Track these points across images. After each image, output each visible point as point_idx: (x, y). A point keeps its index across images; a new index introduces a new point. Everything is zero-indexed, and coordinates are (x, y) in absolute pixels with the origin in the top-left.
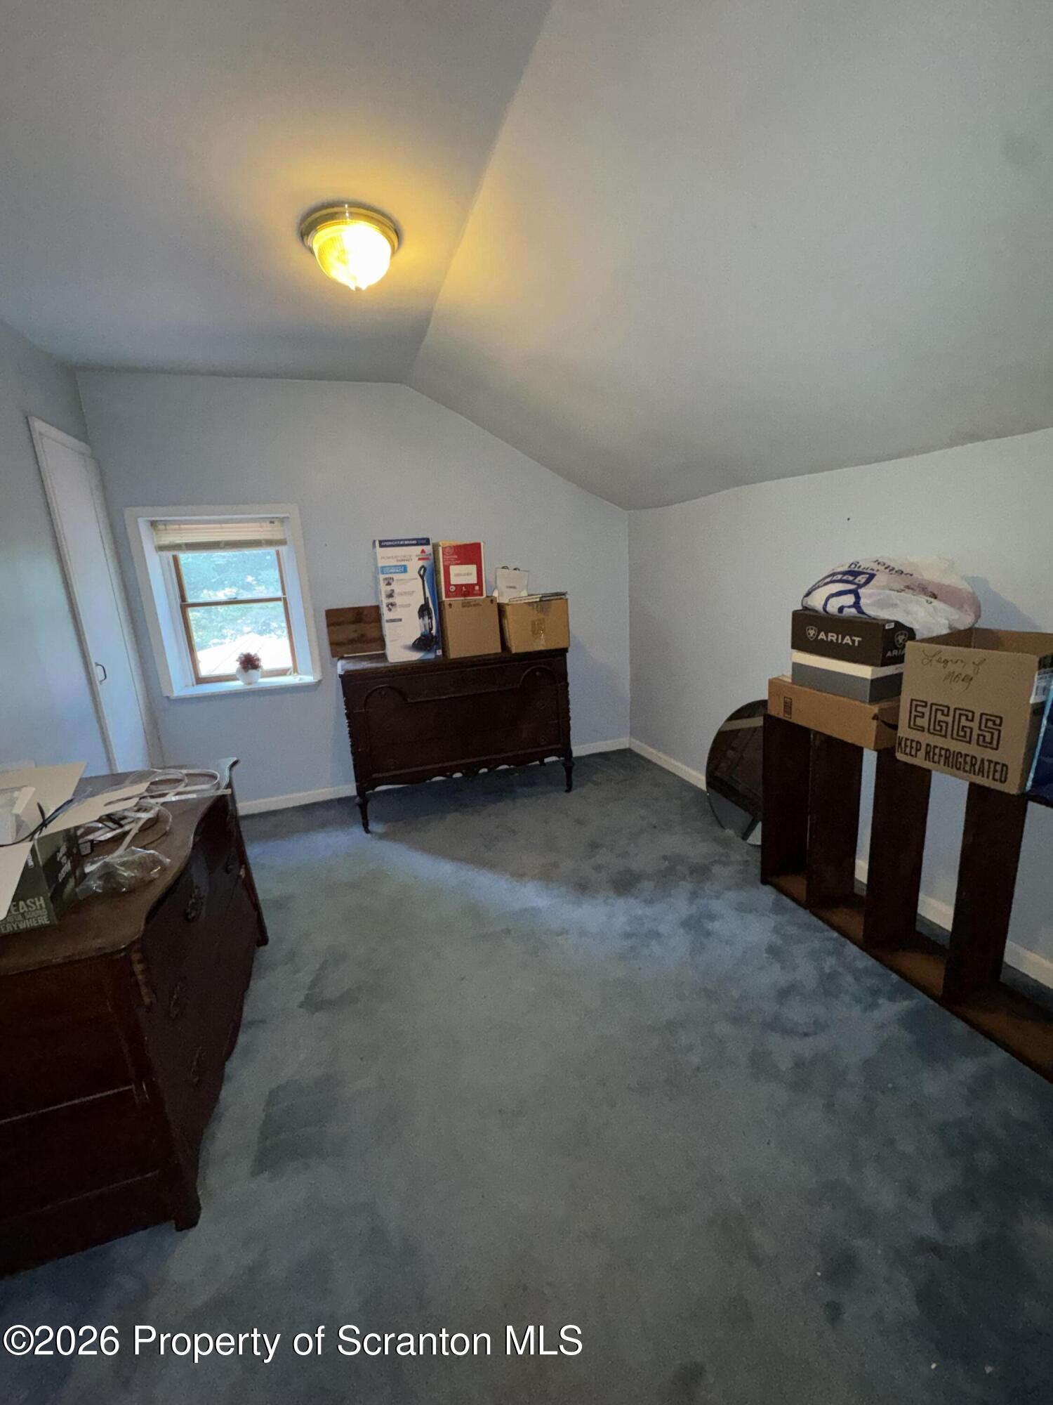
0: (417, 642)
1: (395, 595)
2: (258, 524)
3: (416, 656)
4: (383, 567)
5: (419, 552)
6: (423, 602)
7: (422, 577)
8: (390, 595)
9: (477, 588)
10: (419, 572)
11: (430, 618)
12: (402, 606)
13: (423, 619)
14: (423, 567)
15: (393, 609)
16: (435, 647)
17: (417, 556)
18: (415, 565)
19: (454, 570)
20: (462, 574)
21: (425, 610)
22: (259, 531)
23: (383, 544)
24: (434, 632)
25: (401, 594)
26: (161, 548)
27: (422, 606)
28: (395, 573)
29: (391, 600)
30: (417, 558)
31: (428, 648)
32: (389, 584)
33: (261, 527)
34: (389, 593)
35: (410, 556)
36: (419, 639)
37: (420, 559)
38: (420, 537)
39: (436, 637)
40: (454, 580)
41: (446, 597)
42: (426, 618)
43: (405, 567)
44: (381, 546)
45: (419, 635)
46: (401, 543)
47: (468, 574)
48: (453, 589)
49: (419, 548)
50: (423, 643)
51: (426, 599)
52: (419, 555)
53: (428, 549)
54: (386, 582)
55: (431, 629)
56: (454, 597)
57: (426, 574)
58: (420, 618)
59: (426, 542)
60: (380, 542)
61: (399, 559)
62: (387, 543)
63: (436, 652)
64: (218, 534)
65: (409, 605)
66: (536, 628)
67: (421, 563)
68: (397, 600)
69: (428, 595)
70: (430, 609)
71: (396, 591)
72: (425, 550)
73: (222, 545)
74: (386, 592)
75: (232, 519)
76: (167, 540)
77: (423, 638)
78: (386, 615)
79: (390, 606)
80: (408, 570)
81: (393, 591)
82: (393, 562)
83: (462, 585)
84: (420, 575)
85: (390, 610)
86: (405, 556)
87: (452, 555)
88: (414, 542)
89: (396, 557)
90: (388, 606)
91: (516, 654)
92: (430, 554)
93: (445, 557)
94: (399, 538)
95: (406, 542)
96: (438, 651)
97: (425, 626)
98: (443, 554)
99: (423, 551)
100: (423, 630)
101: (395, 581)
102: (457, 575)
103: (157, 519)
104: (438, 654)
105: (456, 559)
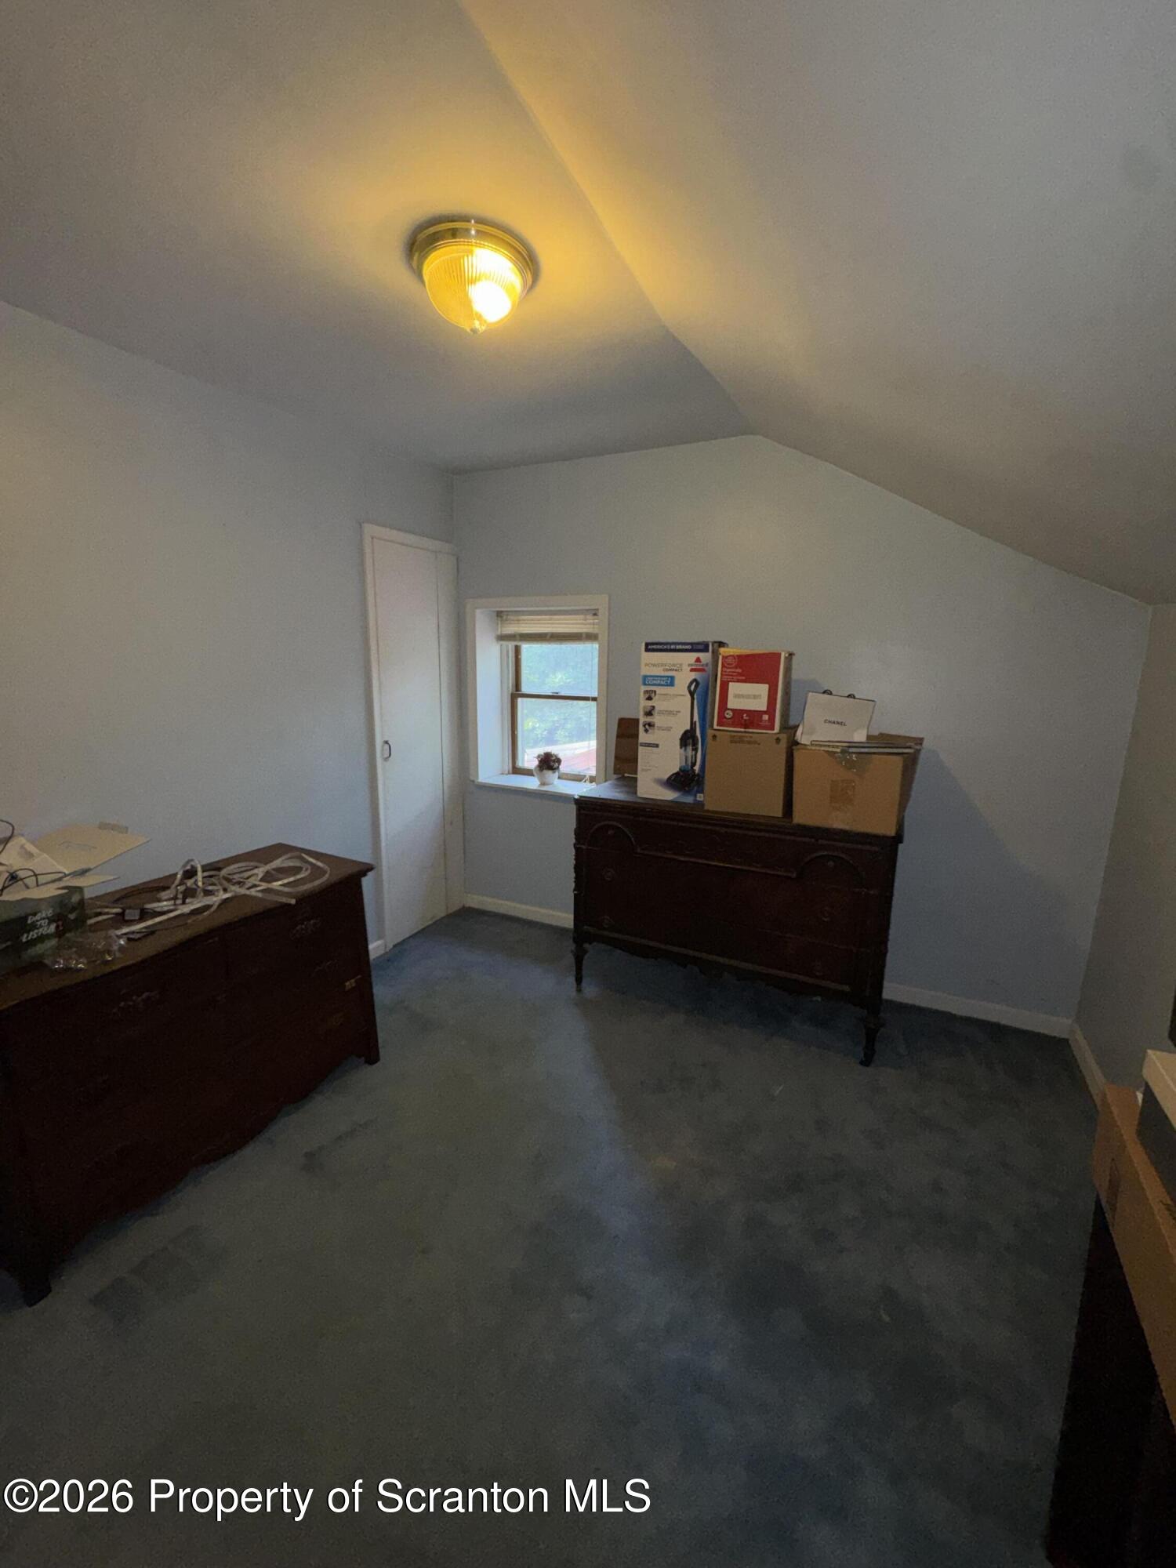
0: (673, 778)
1: (655, 713)
2: (582, 617)
3: (669, 795)
4: (645, 677)
5: (692, 661)
6: (688, 727)
7: (692, 694)
8: (649, 713)
9: (766, 717)
10: (689, 687)
11: (695, 750)
12: (660, 728)
13: (685, 750)
14: (695, 680)
15: (650, 731)
16: (696, 788)
17: (689, 665)
18: (684, 678)
19: (734, 688)
20: (748, 696)
21: (689, 738)
22: (582, 624)
23: (650, 647)
24: (697, 768)
25: (661, 713)
26: (502, 638)
27: (686, 732)
28: (659, 685)
29: (649, 719)
30: (689, 669)
31: (687, 789)
32: (650, 698)
33: (586, 620)
34: (648, 710)
35: (681, 665)
36: (677, 774)
37: (692, 670)
38: (696, 640)
39: (698, 775)
40: (733, 703)
41: (718, 725)
42: (690, 748)
43: (672, 678)
44: (647, 650)
45: (677, 770)
46: (673, 647)
47: (755, 697)
48: (729, 714)
49: (694, 656)
50: (683, 780)
51: (693, 724)
52: (692, 665)
53: (705, 657)
54: (647, 696)
55: (694, 764)
56: (729, 726)
57: (699, 689)
58: (681, 748)
59: (702, 647)
60: (647, 645)
61: (667, 667)
62: (655, 647)
63: (696, 796)
64: (549, 625)
65: (669, 729)
66: (840, 795)
67: (693, 675)
68: (656, 719)
69: (696, 718)
70: (697, 737)
71: (657, 708)
72: (701, 658)
73: (548, 637)
74: (644, 707)
75: (560, 611)
76: (511, 629)
77: (681, 774)
78: (643, 737)
79: (647, 727)
80: (676, 682)
81: (653, 707)
82: (658, 672)
83: (743, 711)
84: (690, 692)
85: (646, 731)
86: (674, 665)
87: (736, 667)
88: (689, 647)
89: (662, 665)
90: (644, 726)
91: (799, 825)
92: (707, 665)
93: (725, 669)
94: (670, 641)
95: (678, 647)
96: (698, 795)
97: (686, 758)
98: (723, 666)
99: (698, 660)
100: (684, 764)
101: (657, 697)
102: (737, 696)
103: (502, 609)
104: (698, 799)
105: (740, 674)
